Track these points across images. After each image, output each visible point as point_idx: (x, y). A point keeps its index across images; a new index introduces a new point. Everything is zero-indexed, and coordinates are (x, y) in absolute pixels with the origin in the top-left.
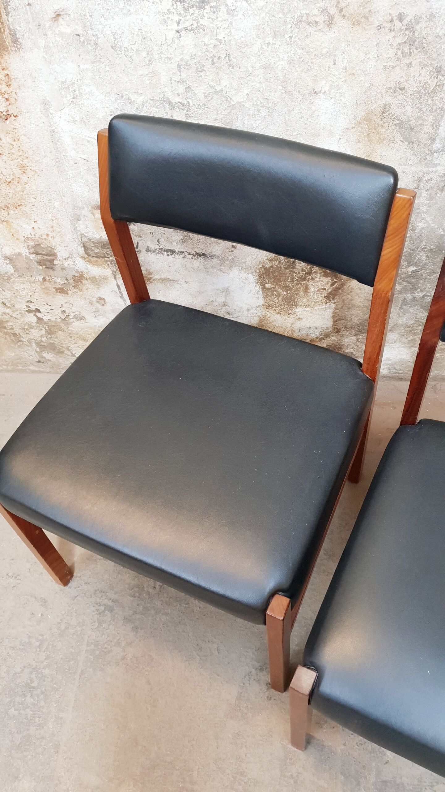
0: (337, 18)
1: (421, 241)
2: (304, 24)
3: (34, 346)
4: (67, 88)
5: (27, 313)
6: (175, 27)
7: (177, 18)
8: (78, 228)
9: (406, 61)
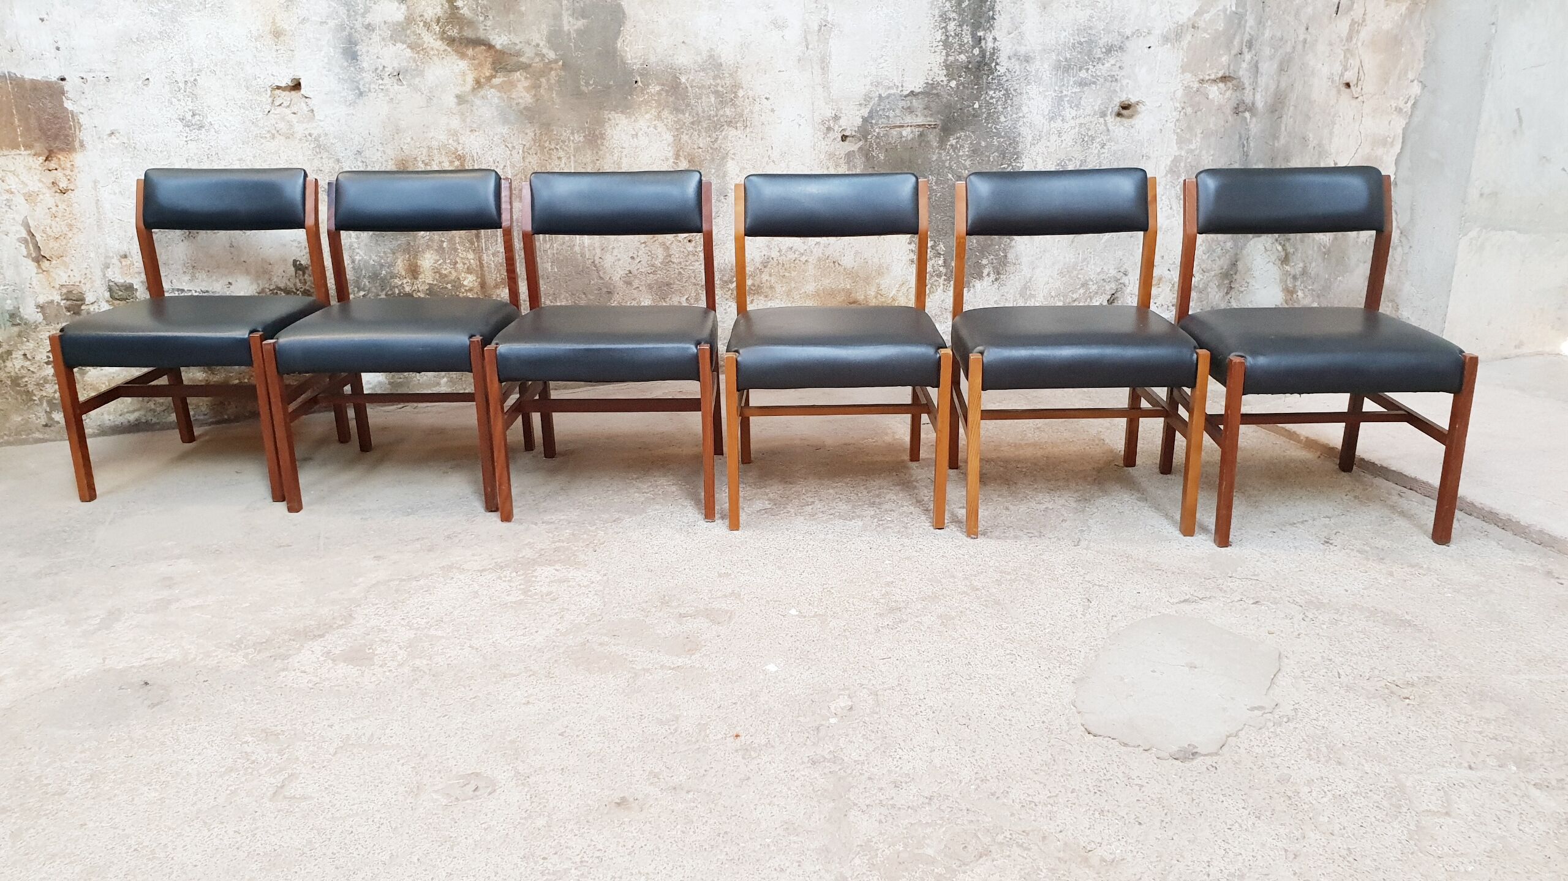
0: (276, 135)
1: (361, 270)
2: (259, 138)
3: (45, 404)
4: (113, 173)
5: (45, 365)
6: (185, 139)
7: (186, 135)
8: (107, 275)
9: (319, 156)
